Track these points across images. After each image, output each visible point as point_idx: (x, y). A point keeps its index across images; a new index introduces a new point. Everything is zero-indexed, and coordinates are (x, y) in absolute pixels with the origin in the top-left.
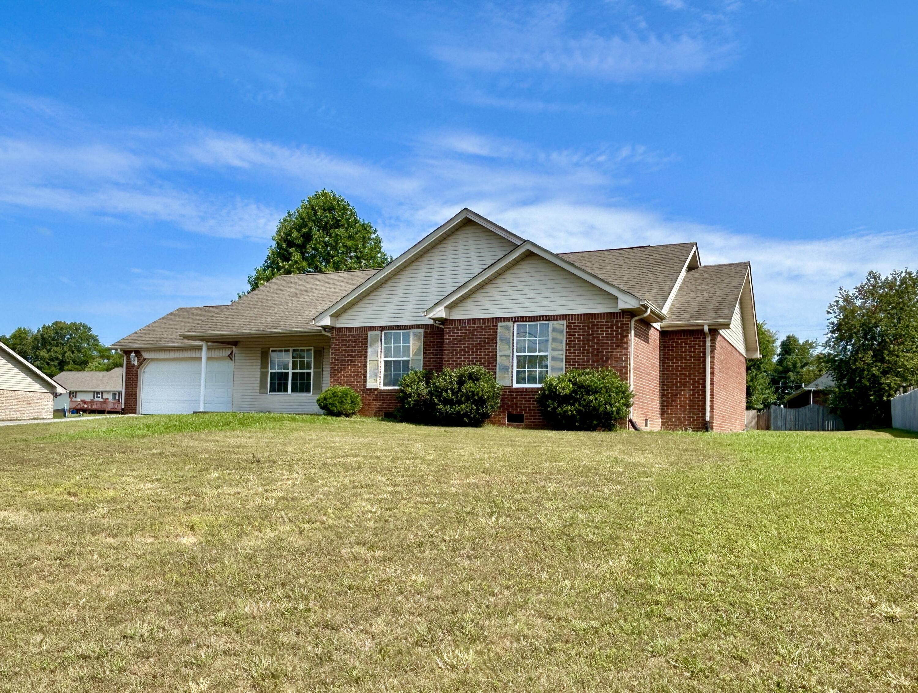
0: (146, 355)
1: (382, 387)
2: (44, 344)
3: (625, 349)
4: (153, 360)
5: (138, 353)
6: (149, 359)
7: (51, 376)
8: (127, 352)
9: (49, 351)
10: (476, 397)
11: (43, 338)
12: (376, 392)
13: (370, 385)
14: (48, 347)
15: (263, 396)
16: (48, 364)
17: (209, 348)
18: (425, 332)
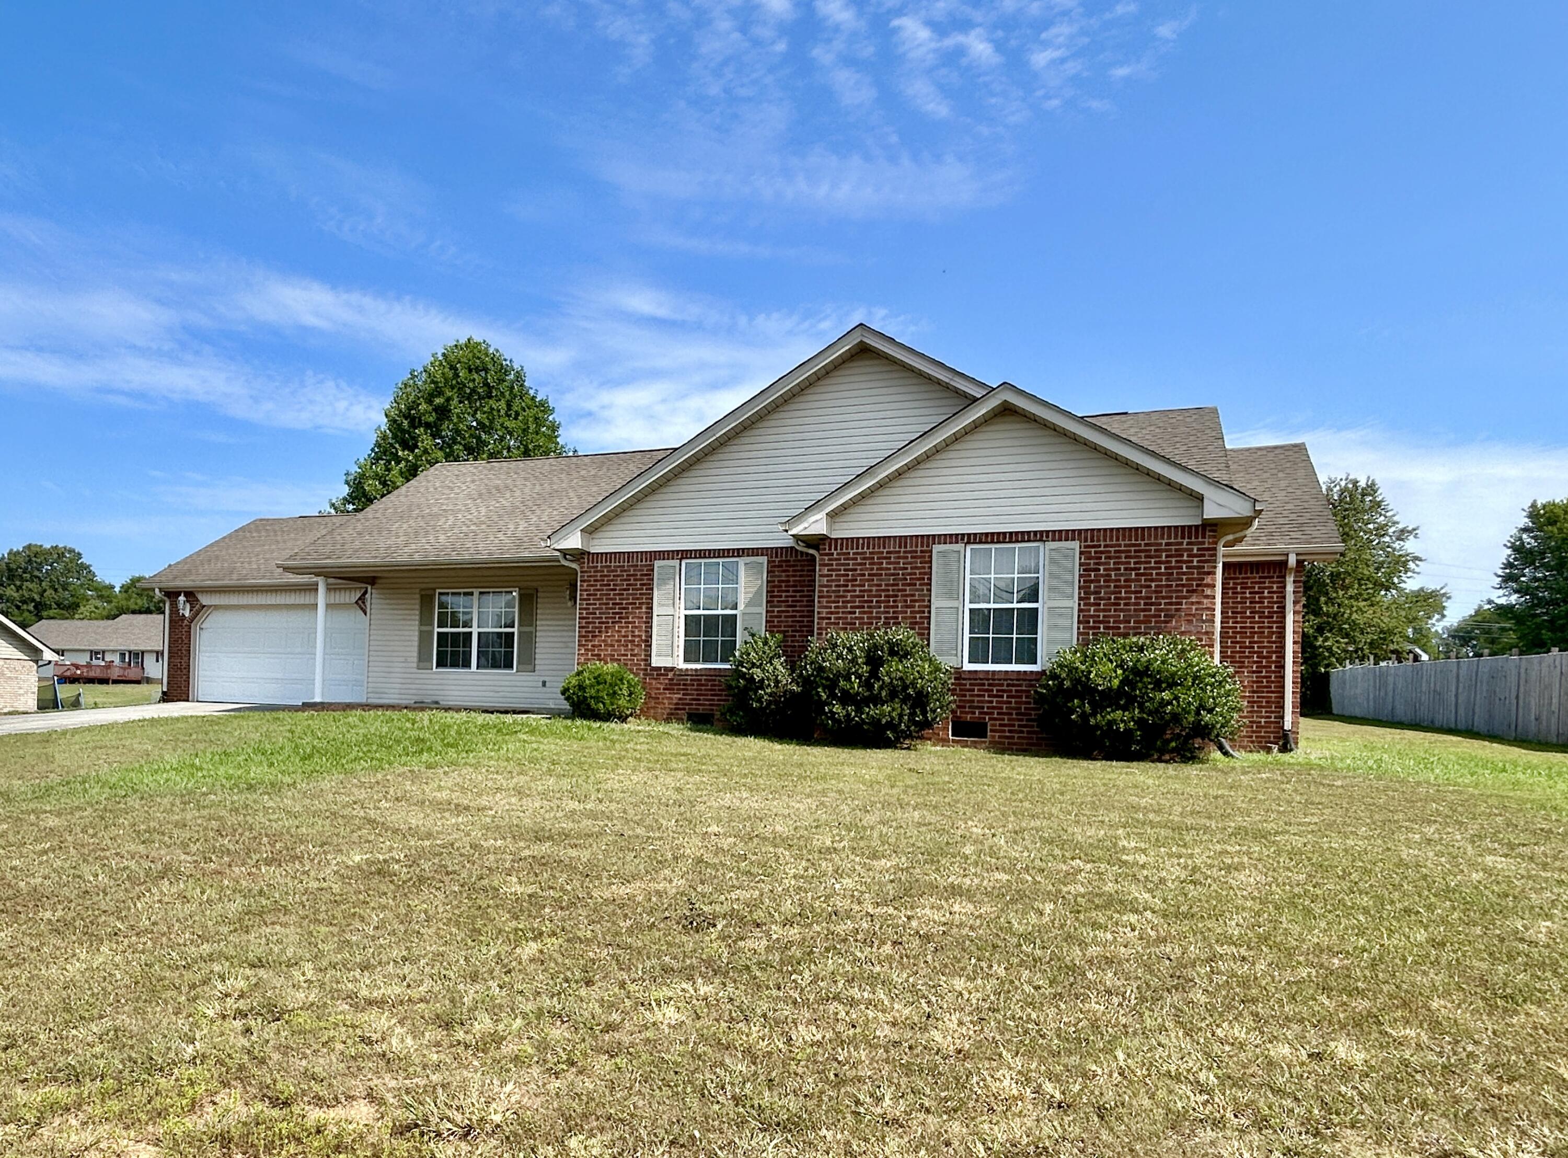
0: (204, 600)
1: (682, 665)
2: (11, 578)
3: (1207, 597)
4: (217, 607)
5: (191, 595)
6: (211, 606)
7: (24, 626)
8: (172, 595)
9: (19, 588)
10: (911, 691)
11: (10, 570)
12: (670, 675)
13: (657, 661)
14: (18, 583)
15: (424, 674)
16: (18, 607)
17: (329, 589)
18: (769, 562)
